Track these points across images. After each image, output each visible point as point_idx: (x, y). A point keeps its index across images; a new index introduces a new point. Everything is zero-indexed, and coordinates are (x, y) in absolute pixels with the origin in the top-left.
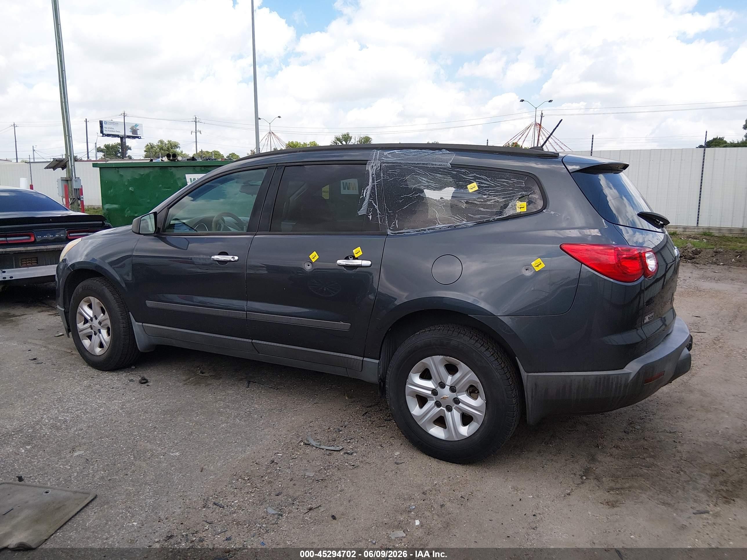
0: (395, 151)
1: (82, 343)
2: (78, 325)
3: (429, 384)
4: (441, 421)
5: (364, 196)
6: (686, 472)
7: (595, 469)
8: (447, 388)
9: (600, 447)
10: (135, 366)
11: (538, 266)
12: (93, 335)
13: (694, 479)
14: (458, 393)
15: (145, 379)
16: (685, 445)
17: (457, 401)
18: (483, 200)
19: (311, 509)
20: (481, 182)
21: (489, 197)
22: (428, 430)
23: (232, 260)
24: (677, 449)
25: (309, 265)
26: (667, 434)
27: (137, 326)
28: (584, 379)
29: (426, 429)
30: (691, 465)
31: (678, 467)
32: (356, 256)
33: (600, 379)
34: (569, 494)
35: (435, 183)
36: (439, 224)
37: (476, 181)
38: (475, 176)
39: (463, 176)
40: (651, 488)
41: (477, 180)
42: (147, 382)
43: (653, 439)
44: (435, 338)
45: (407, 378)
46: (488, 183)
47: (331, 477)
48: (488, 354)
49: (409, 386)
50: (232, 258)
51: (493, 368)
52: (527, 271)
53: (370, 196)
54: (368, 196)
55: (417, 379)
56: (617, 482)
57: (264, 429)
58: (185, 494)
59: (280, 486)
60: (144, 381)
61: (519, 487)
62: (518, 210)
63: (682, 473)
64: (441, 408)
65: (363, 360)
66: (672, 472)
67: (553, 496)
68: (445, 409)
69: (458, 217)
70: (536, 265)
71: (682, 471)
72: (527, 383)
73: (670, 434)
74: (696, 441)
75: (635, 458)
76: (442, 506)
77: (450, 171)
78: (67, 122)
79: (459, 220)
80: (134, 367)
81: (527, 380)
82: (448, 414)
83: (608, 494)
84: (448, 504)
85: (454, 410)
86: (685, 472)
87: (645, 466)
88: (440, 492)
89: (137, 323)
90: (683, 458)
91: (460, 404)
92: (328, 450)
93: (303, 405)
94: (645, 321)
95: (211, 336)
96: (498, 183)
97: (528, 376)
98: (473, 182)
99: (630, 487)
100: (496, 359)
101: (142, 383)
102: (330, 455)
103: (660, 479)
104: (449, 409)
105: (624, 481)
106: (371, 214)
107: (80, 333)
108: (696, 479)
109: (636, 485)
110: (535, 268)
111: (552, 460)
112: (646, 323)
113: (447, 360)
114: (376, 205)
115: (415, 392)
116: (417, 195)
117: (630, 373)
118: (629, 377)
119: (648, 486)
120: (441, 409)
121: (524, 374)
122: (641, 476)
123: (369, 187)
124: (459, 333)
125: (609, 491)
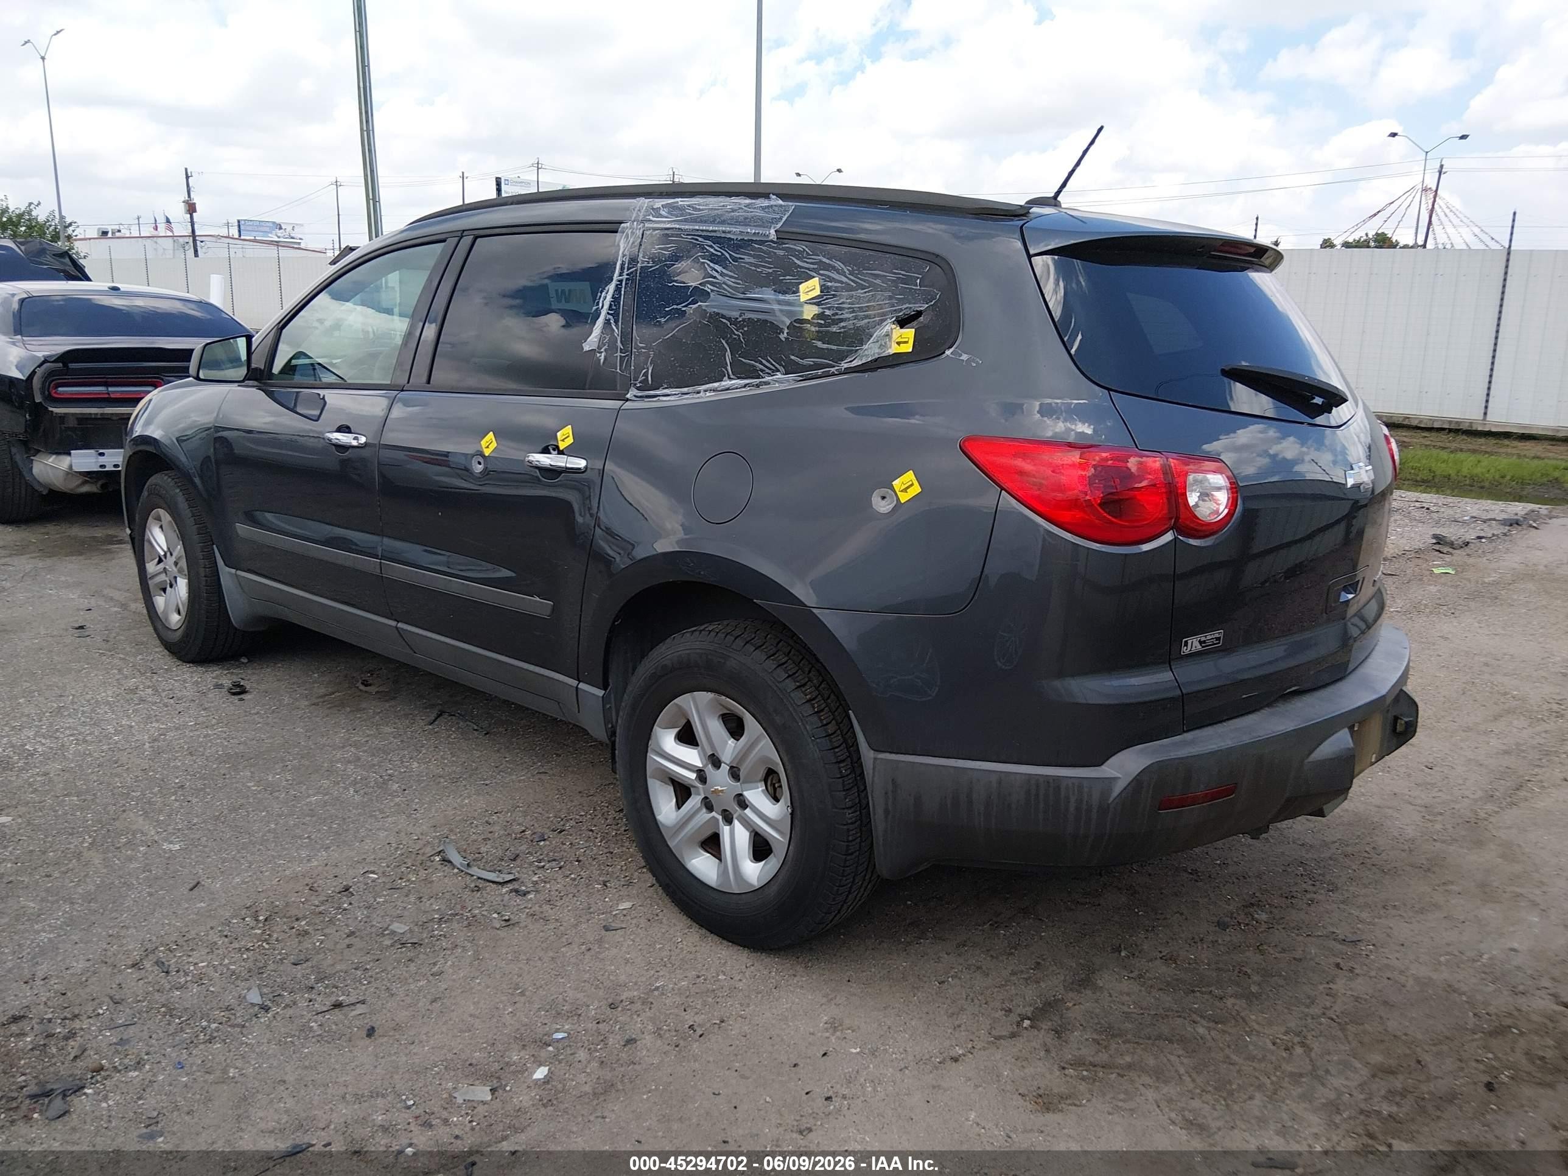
0: (677, 200)
1: (153, 603)
2: (147, 565)
3: (691, 756)
4: (712, 844)
5: (601, 305)
6: (1311, 1050)
7: (1070, 1005)
8: (725, 768)
9: (1123, 954)
10: (246, 656)
11: (905, 490)
12: (168, 588)
13: (1321, 1073)
14: (744, 782)
15: (239, 686)
16: (1360, 980)
17: (743, 803)
18: (822, 322)
19: (338, 1005)
20: (829, 277)
21: (837, 314)
22: (686, 860)
23: (355, 443)
24: (1331, 985)
25: (479, 463)
26: (1332, 944)
27: (227, 575)
28: (1000, 782)
29: (683, 858)
30: (1340, 1034)
31: (1298, 1034)
32: (562, 446)
33: (1038, 786)
34: (955, 1060)
35: (735, 278)
36: (730, 378)
37: (820, 274)
38: (821, 261)
39: (796, 261)
40: (1186, 1078)
41: (821, 272)
42: (244, 691)
43: (1284, 951)
44: (698, 651)
45: (649, 738)
46: (844, 279)
47: (438, 940)
48: (799, 697)
49: (652, 756)
50: (354, 439)
51: (805, 733)
52: (884, 502)
53: (610, 308)
54: (606, 306)
55: (667, 740)
56: (1105, 1047)
57: (388, 816)
58: (123, 932)
59: (318, 944)
60: (239, 690)
61: (847, 1022)
62: (895, 349)
63: (1299, 1050)
64: (714, 814)
65: (577, 688)
66: (1274, 1044)
67: (910, 1058)
68: (720, 818)
69: (768, 361)
70: (903, 487)
71: (1303, 1044)
72: (874, 776)
73: (1339, 946)
74: (1401, 972)
75: (1198, 994)
76: (630, 1041)
77: (773, 248)
78: (372, 171)
79: (770, 369)
80: (246, 661)
81: (874, 769)
82: (726, 830)
83: (1058, 1073)
84: (648, 1039)
85: (736, 822)
86: (1308, 1049)
87: (1210, 1019)
88: (650, 1008)
89: (227, 569)
90: (1328, 1013)
91: (748, 809)
92: (481, 879)
93: (510, 774)
94: (1185, 650)
95: (335, 608)
96: (864, 281)
97: (875, 759)
98: (814, 277)
99: (1130, 1066)
100: (816, 713)
101: (234, 694)
102: (478, 889)
103: (1228, 1057)
104: (729, 820)
105: (1123, 1047)
106: (605, 350)
107: (150, 582)
108: (1327, 1071)
109: (1151, 1062)
110: (899, 493)
111: (979, 968)
112: (1191, 655)
113: (723, 703)
114: (618, 329)
115: (664, 771)
116: (696, 305)
117: (1115, 779)
118: (1110, 790)
119: (1182, 1071)
120: (713, 817)
121: (868, 755)
122: (1183, 1040)
123: (611, 287)
124: (747, 642)
125: (1064, 1068)
